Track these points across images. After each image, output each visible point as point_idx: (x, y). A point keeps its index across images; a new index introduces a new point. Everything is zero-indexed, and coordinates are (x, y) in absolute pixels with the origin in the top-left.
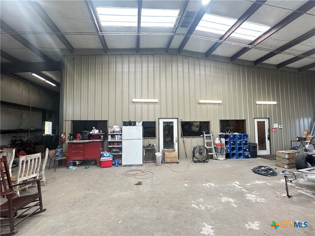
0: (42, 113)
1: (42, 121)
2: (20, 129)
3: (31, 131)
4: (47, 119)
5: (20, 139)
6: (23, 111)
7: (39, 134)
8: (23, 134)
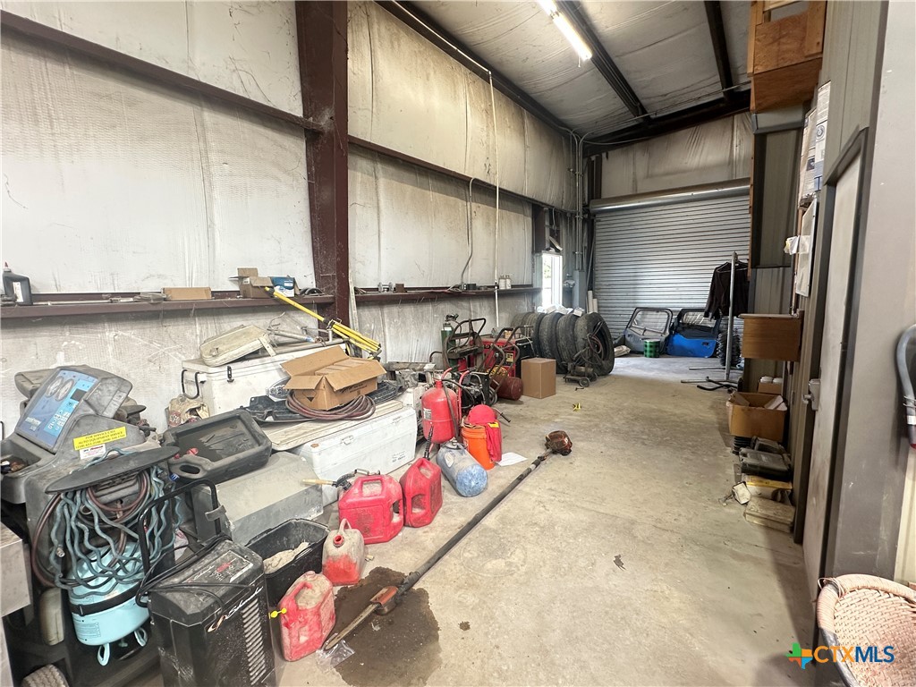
0: (530, 219)
1: (533, 252)
2: (468, 286)
3: (503, 294)
4: (547, 246)
5: (471, 328)
6: (473, 204)
7: (523, 306)
8: (477, 304)
